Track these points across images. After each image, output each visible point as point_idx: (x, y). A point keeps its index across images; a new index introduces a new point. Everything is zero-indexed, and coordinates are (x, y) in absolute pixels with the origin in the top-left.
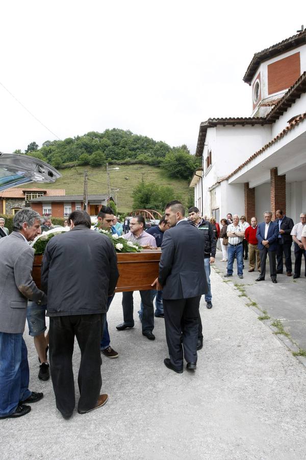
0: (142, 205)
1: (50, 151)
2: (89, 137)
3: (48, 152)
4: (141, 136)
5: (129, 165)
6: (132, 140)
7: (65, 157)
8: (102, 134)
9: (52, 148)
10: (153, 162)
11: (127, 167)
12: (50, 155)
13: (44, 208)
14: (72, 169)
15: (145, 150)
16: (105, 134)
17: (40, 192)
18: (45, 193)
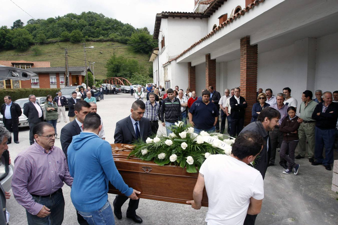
0: (114, 74)
1: (34, 29)
2: (68, 18)
3: (33, 29)
4: (111, 19)
5: (103, 42)
6: (104, 21)
7: (49, 34)
8: (79, 16)
9: (37, 25)
11: (101, 43)
14: (55, 44)
15: (115, 30)
16: (82, 16)
17: (28, 64)
18: (32, 65)
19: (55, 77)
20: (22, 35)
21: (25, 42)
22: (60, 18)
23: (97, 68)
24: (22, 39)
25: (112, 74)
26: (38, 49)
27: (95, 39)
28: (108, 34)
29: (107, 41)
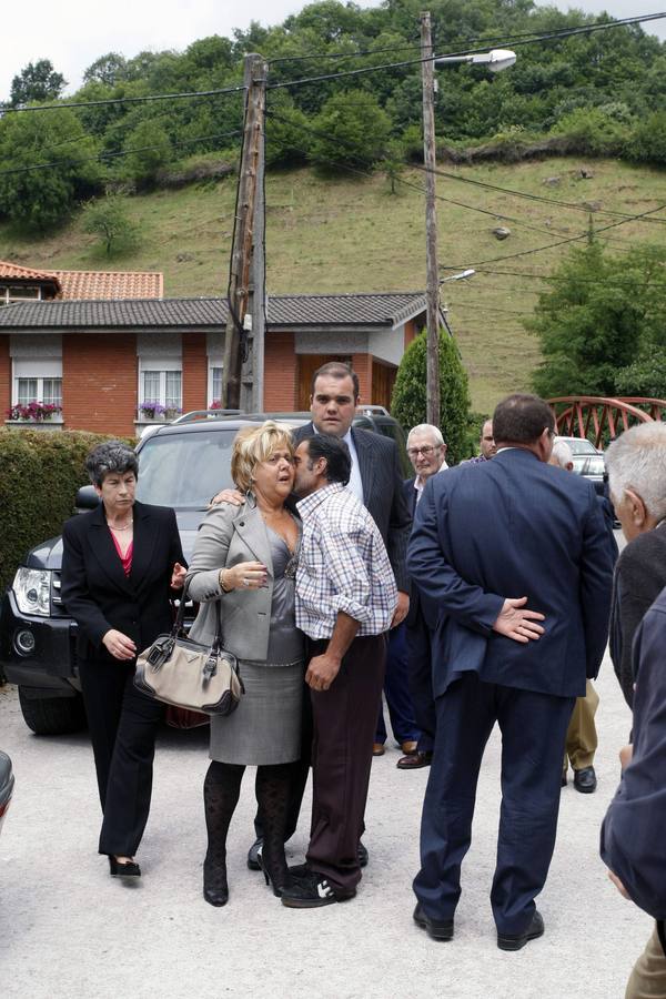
0: (592, 374)
1: (119, 106)
2: (309, 31)
3: (112, 108)
4: (576, 16)
5: (515, 161)
7: (189, 132)
8: (375, 13)
9: (133, 89)
10: (646, 143)
11: (501, 171)
12: (119, 124)
13: (22, 370)
14: (220, 186)
15: (598, 85)
16: (391, 11)
17: (22, 281)
18: (50, 288)
19: (177, 366)
20: (41, 140)
21: (53, 181)
22: (263, 33)
23: (467, 333)
24: (41, 162)
25: (575, 372)
26: (118, 218)
27: (469, 145)
28: (546, 118)
29: (542, 152)
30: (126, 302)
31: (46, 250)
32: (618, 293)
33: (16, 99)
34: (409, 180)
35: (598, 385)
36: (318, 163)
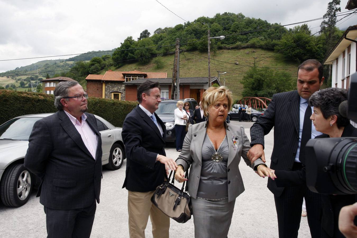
0: (253, 92)
1: (161, 39)
2: (199, 23)
3: (159, 39)
4: (253, 19)
5: (240, 49)
6: (243, 23)
8: (212, 19)
9: (163, 35)
10: (267, 45)
11: (237, 51)
12: (161, 42)
15: (258, 33)
16: (215, 18)
17: (140, 74)
18: (145, 76)
19: (168, 91)
20: (145, 46)
21: (147, 54)
22: (190, 23)
23: (229, 84)
24: (145, 50)
25: (250, 92)
26: (160, 61)
27: (230, 46)
28: (247, 40)
29: (245, 47)
30: (159, 79)
31: (145, 67)
32: (259, 76)
33: (141, 37)
34: (218, 53)
35: (255, 95)
36: (200, 50)
